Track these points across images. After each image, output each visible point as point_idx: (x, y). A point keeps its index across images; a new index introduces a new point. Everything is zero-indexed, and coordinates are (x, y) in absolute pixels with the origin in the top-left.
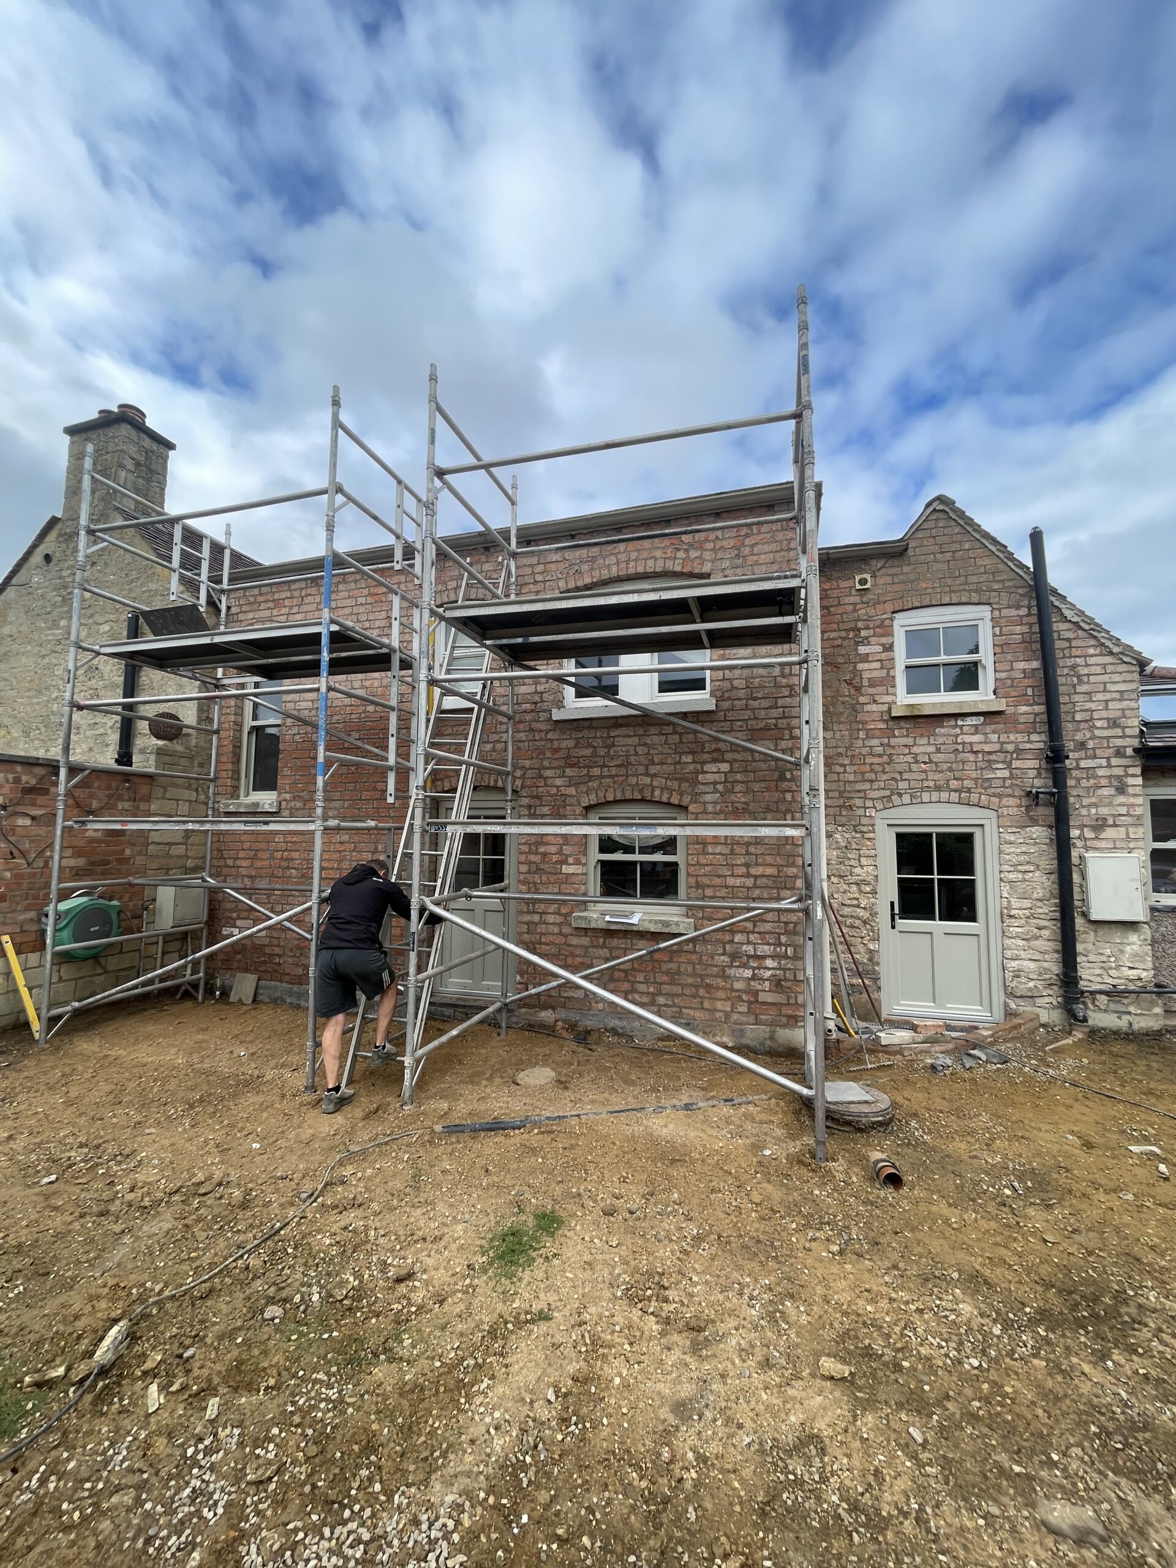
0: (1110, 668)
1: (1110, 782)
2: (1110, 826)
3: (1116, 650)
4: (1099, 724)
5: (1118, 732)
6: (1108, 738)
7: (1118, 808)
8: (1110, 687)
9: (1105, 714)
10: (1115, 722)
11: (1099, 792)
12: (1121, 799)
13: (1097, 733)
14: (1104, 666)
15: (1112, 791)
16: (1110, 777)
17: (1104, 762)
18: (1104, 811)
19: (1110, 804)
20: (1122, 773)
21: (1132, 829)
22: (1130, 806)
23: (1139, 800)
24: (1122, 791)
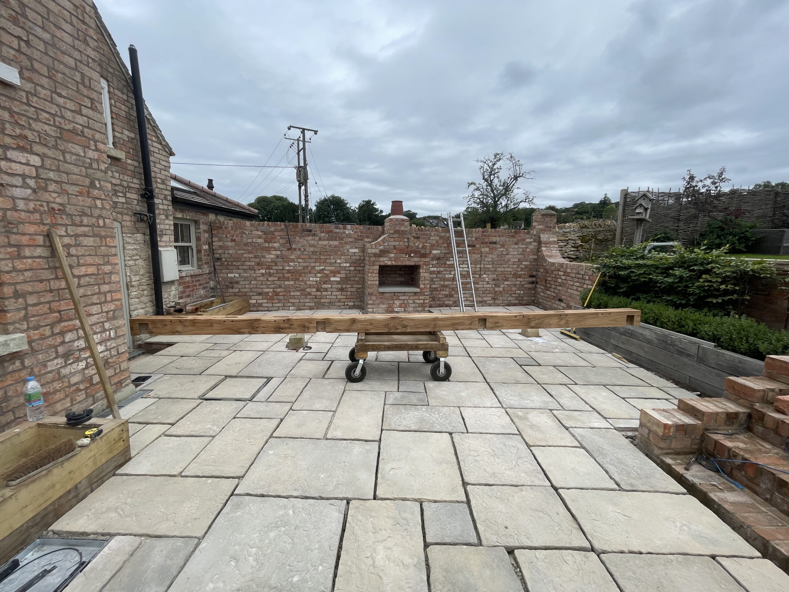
0: (161, 152)
1: (163, 212)
2: (165, 235)
3: (163, 142)
4: (159, 180)
5: (164, 187)
6: (162, 189)
7: (167, 226)
8: (161, 162)
9: (160, 176)
10: (163, 181)
11: (162, 217)
12: (167, 221)
13: (158, 185)
14: (159, 149)
16: (163, 209)
17: (161, 202)
19: (164, 224)
20: (167, 208)
21: (171, 237)
22: (170, 225)
23: (172, 223)
24: (167, 217)
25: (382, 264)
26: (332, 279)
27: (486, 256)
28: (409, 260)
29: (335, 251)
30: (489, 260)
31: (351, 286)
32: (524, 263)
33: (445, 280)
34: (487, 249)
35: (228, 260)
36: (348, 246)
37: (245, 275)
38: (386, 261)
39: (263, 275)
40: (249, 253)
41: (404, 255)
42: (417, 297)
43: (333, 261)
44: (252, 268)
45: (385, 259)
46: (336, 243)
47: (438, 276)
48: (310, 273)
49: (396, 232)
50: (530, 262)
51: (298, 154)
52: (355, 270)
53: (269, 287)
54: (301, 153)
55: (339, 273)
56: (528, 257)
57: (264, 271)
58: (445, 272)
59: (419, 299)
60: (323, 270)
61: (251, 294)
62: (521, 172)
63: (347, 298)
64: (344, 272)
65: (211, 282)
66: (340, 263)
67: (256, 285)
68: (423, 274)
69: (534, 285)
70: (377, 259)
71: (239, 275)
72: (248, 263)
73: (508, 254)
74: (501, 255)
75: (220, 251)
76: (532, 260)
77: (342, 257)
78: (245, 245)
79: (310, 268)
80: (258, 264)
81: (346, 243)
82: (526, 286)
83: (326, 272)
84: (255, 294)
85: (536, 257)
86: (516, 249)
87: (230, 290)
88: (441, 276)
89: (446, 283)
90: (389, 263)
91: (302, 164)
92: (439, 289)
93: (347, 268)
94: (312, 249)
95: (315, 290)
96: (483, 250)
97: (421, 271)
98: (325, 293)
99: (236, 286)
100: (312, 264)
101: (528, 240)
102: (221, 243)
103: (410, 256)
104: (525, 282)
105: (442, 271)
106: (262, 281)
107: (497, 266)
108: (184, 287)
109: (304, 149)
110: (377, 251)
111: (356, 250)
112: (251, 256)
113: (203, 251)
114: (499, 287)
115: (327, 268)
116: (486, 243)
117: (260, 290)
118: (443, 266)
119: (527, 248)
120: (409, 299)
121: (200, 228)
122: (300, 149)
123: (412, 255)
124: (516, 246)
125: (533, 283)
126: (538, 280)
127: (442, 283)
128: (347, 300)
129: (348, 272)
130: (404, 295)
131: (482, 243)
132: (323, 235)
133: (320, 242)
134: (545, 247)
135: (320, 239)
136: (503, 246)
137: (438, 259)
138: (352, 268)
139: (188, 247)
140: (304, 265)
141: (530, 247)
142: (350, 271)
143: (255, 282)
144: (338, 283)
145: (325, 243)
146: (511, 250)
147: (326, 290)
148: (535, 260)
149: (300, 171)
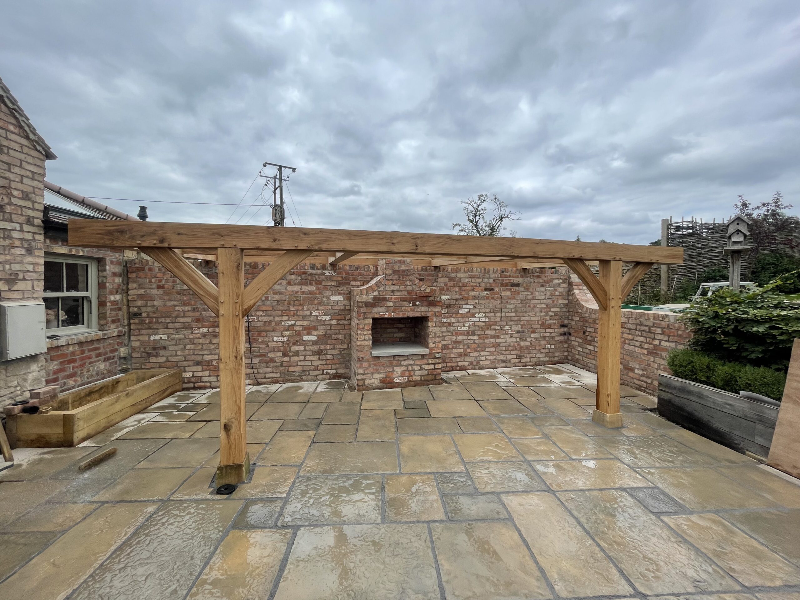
0: (25, 150)
1: (22, 244)
2: (21, 280)
3: (31, 136)
4: (15, 193)
5: (28, 204)
6: (22, 207)
7: (28, 266)
8: (24, 165)
9: (20, 186)
10: (27, 195)
11: (13, 251)
12: (29, 259)
13: (14, 200)
14: (22, 146)
15: (23, 252)
16: (22, 240)
17: (18, 227)
18: (16, 267)
19: (21, 262)
20: (31, 238)
21: (35, 283)
22: (36, 264)
23: (42, 261)
24: (30, 251)
25: (377, 316)
26: (306, 338)
27: (507, 302)
28: (414, 310)
29: (310, 299)
30: (512, 306)
31: (332, 347)
32: (553, 310)
33: (457, 334)
34: (508, 293)
35: (151, 315)
36: (328, 293)
37: (177, 336)
38: (382, 312)
39: (204, 335)
40: (185, 304)
41: (406, 304)
42: (425, 361)
43: (308, 313)
44: (187, 327)
45: (380, 309)
46: (312, 288)
47: (449, 329)
48: (274, 330)
49: (396, 272)
50: (561, 308)
51: (275, 192)
52: (338, 324)
53: (213, 352)
54: (278, 191)
55: (315, 329)
56: (558, 302)
57: (205, 330)
58: (458, 324)
59: (428, 364)
60: (292, 325)
61: (185, 363)
62: (506, 213)
63: (326, 364)
64: (322, 327)
65: (122, 349)
66: (317, 316)
67: (194, 350)
68: (433, 328)
69: (566, 337)
70: (369, 310)
71: (168, 337)
72: (181, 320)
73: (533, 299)
74: (526, 300)
75: (139, 303)
76: (562, 306)
77: (320, 308)
78: (179, 293)
79: (273, 324)
80: (198, 320)
81: (326, 288)
82: (557, 338)
83: (297, 328)
84: (191, 363)
85: (566, 302)
86: (543, 292)
87: (153, 360)
88: (452, 328)
89: (460, 338)
90: (387, 315)
91: (278, 203)
92: (450, 347)
93: (327, 323)
94: (277, 297)
95: (280, 354)
96: (503, 294)
97: (430, 324)
98: (296, 358)
99: (162, 352)
100: (277, 319)
101: (556, 281)
102: (141, 292)
103: (414, 304)
104: (555, 334)
105: (453, 323)
106: (202, 345)
107: (521, 314)
108: (61, 363)
109: (281, 186)
110: (369, 299)
111: (340, 298)
112: (186, 308)
113: (108, 304)
114: (525, 341)
115: (298, 323)
116: (507, 285)
117: (199, 358)
118: (454, 316)
119: (555, 290)
120: (414, 364)
121: (105, 270)
122: (277, 186)
123: (417, 303)
124: (543, 289)
125: (565, 334)
126: (572, 331)
127: (454, 338)
128: (326, 366)
129: (329, 328)
130: (408, 359)
131: (502, 285)
132: (293, 277)
133: (289, 288)
134: (578, 289)
135: (289, 284)
136: (527, 289)
137: (449, 306)
138: (334, 322)
139: (83, 297)
140: (265, 319)
141: (560, 289)
142: (331, 325)
143: (192, 346)
144: (314, 343)
145: (296, 288)
146: (537, 293)
147: (297, 354)
148: (566, 305)
149: (276, 210)
